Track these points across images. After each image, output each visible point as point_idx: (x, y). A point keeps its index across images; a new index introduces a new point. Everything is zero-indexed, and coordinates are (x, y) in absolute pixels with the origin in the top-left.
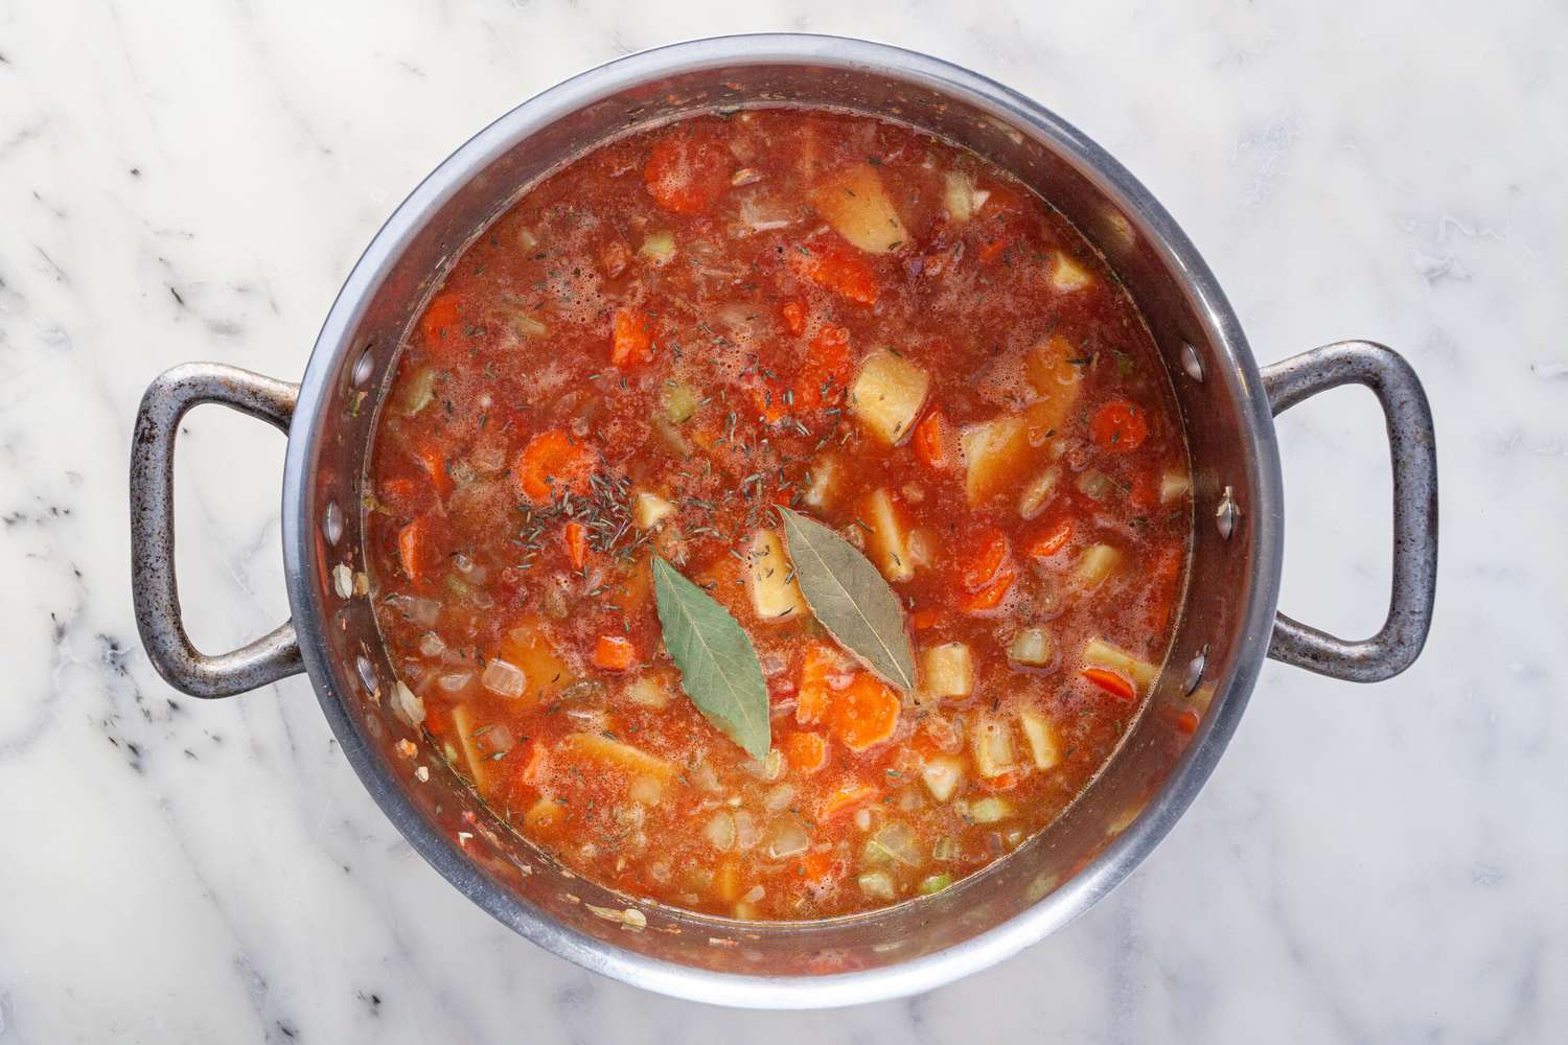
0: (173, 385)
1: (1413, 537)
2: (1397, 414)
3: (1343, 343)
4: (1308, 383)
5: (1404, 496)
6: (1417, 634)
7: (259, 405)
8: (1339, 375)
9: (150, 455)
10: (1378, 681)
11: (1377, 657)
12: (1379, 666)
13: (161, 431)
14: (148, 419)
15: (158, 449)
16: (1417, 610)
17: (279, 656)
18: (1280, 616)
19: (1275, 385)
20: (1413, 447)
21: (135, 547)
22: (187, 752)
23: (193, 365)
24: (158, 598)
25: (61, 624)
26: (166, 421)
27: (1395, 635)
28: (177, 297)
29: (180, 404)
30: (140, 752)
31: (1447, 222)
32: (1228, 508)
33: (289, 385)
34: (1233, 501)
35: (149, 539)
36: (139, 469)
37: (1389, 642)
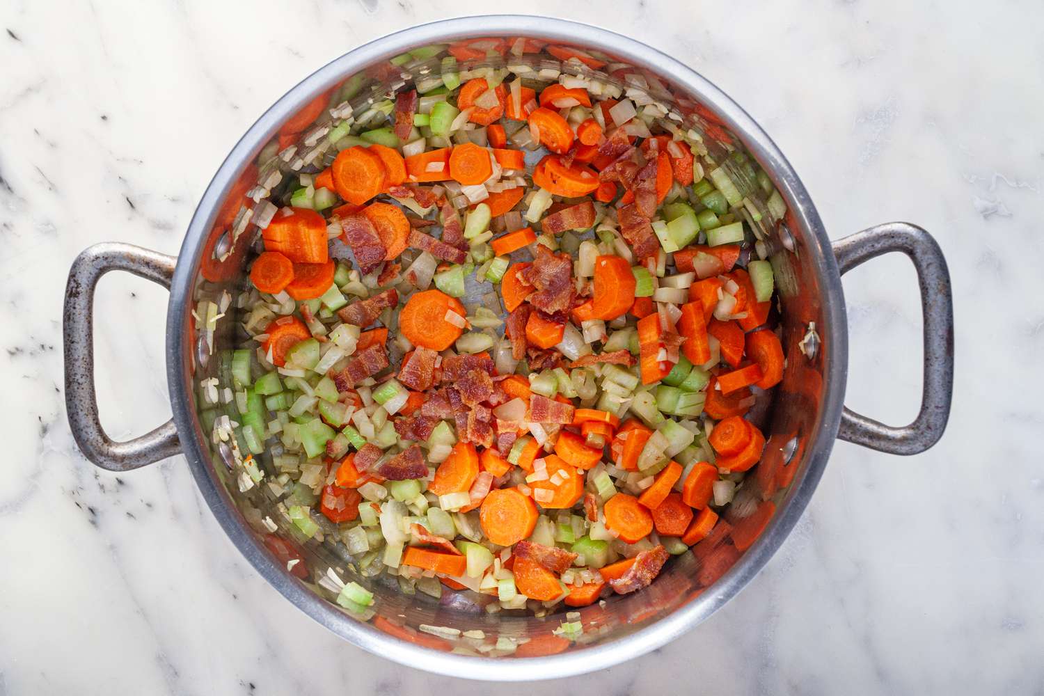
0: (92, 258)
1: (936, 356)
2: (926, 272)
3: (888, 224)
4: (865, 251)
6: (940, 422)
7: (150, 272)
8: (886, 246)
9: (77, 306)
11: (913, 438)
12: (914, 444)
13: (83, 289)
14: (75, 281)
15: (81, 302)
16: (940, 406)
17: (165, 442)
18: (846, 410)
19: (842, 253)
20: (936, 294)
21: (66, 368)
22: (128, 513)
23: (106, 244)
24: (82, 403)
25: (45, 424)
26: (87, 282)
27: (925, 422)
28: (131, 203)
29: (97, 271)
30: (97, 513)
31: (998, 177)
32: (811, 337)
33: (172, 257)
34: (815, 333)
35: (76, 363)
36: (69, 315)
37: (921, 428)
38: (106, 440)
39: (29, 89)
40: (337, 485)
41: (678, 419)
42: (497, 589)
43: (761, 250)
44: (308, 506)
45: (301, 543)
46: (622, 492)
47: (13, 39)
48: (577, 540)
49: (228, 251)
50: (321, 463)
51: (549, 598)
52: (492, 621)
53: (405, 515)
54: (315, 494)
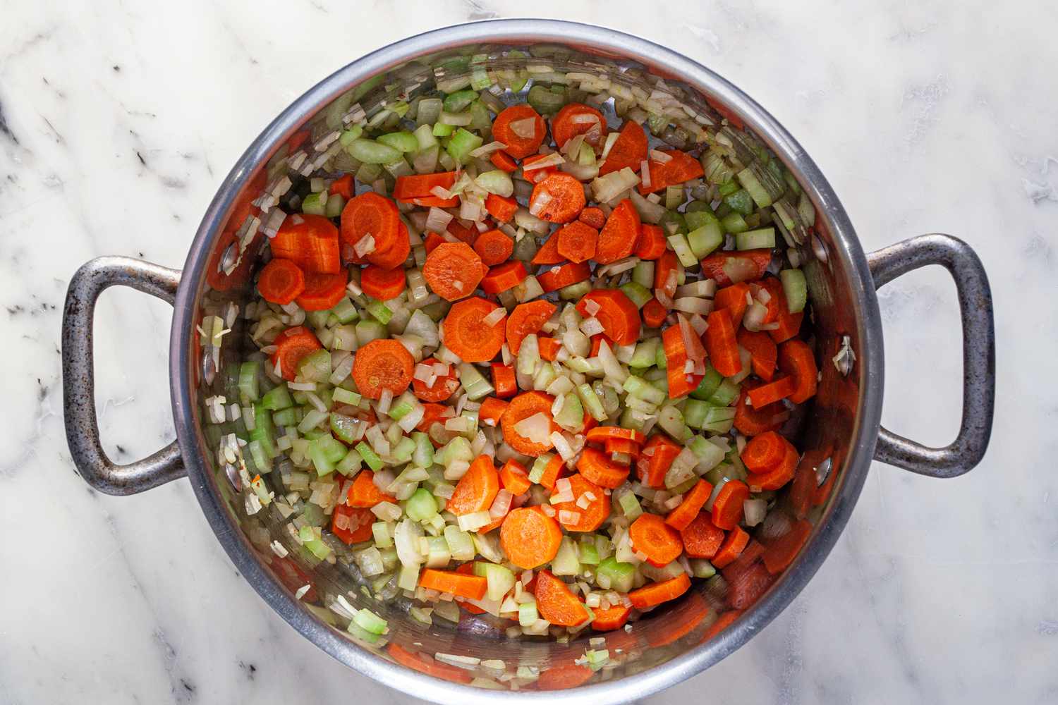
0: (92, 273)
1: (976, 374)
2: (965, 286)
3: (926, 235)
4: (902, 265)
5: (970, 345)
6: (981, 444)
7: (153, 287)
8: (923, 258)
9: (76, 323)
10: (953, 476)
11: (952, 459)
12: (954, 466)
13: (83, 304)
14: (74, 297)
15: (81, 318)
16: (981, 426)
17: (169, 465)
18: (883, 430)
19: (878, 267)
20: (977, 309)
21: (65, 388)
23: (106, 258)
24: (82, 425)
25: (44, 387)
26: (87, 299)
27: (965, 444)
28: (141, 159)
29: (97, 286)
32: (846, 354)
33: (176, 271)
34: (850, 348)
35: (76, 383)
36: (68, 333)
37: (961, 450)
38: (107, 463)
40: (348, 505)
41: (707, 435)
42: (517, 612)
43: (794, 258)
44: (319, 526)
45: (312, 567)
46: (649, 512)
48: (602, 562)
49: (235, 262)
50: (332, 481)
51: (574, 623)
52: (512, 646)
53: (422, 536)
54: (326, 514)
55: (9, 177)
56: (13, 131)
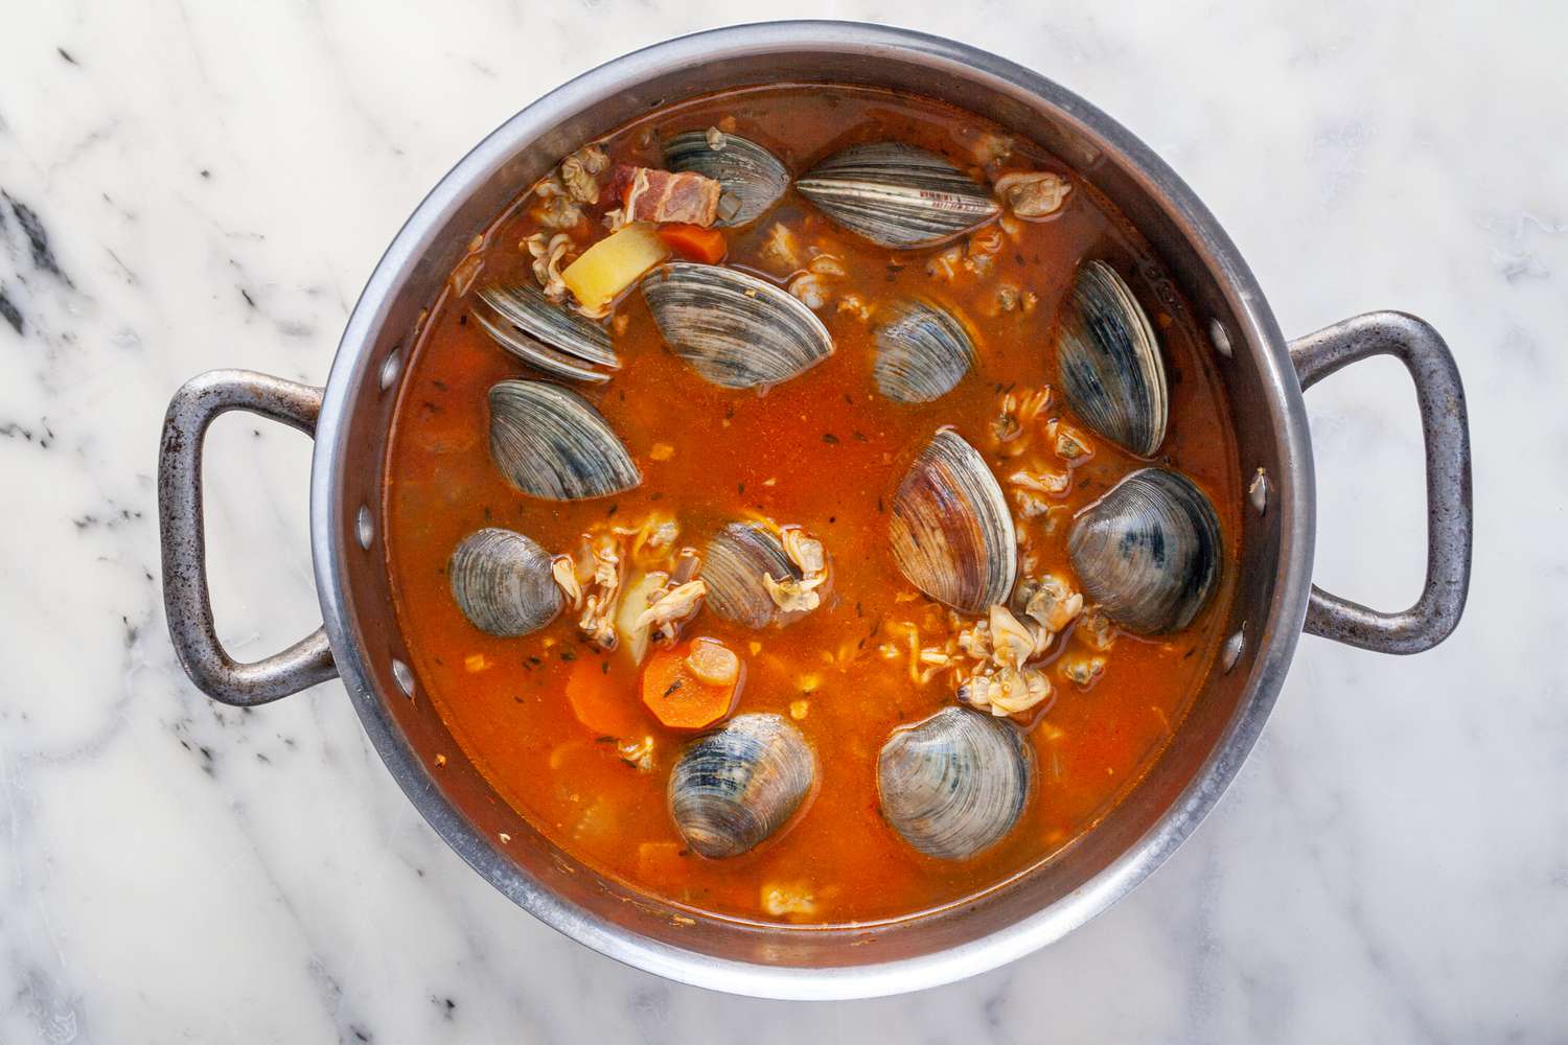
0: (198, 393)
1: (1446, 507)
2: (1427, 383)
3: (1371, 314)
4: (1337, 355)
6: (1453, 605)
7: (285, 411)
8: (1368, 346)
9: (178, 465)
10: (1417, 652)
11: (1415, 629)
12: (1417, 637)
13: (188, 439)
14: (174, 428)
15: (185, 458)
16: (1453, 580)
17: (313, 661)
18: (1315, 590)
19: (1303, 359)
20: (1445, 416)
21: (165, 557)
22: (259, 756)
23: (218, 373)
24: (190, 607)
25: (133, 628)
26: (193, 429)
27: (1432, 606)
28: (248, 298)
29: (206, 413)
30: (213, 756)
31: (1526, 219)
32: (1261, 483)
33: (316, 390)
34: (1267, 480)
35: (179, 549)
36: (167, 479)
37: (1426, 614)
38: (226, 661)
39: (94, 136)
47: (68, 62)
55: (64, 337)
56: (66, 271)
